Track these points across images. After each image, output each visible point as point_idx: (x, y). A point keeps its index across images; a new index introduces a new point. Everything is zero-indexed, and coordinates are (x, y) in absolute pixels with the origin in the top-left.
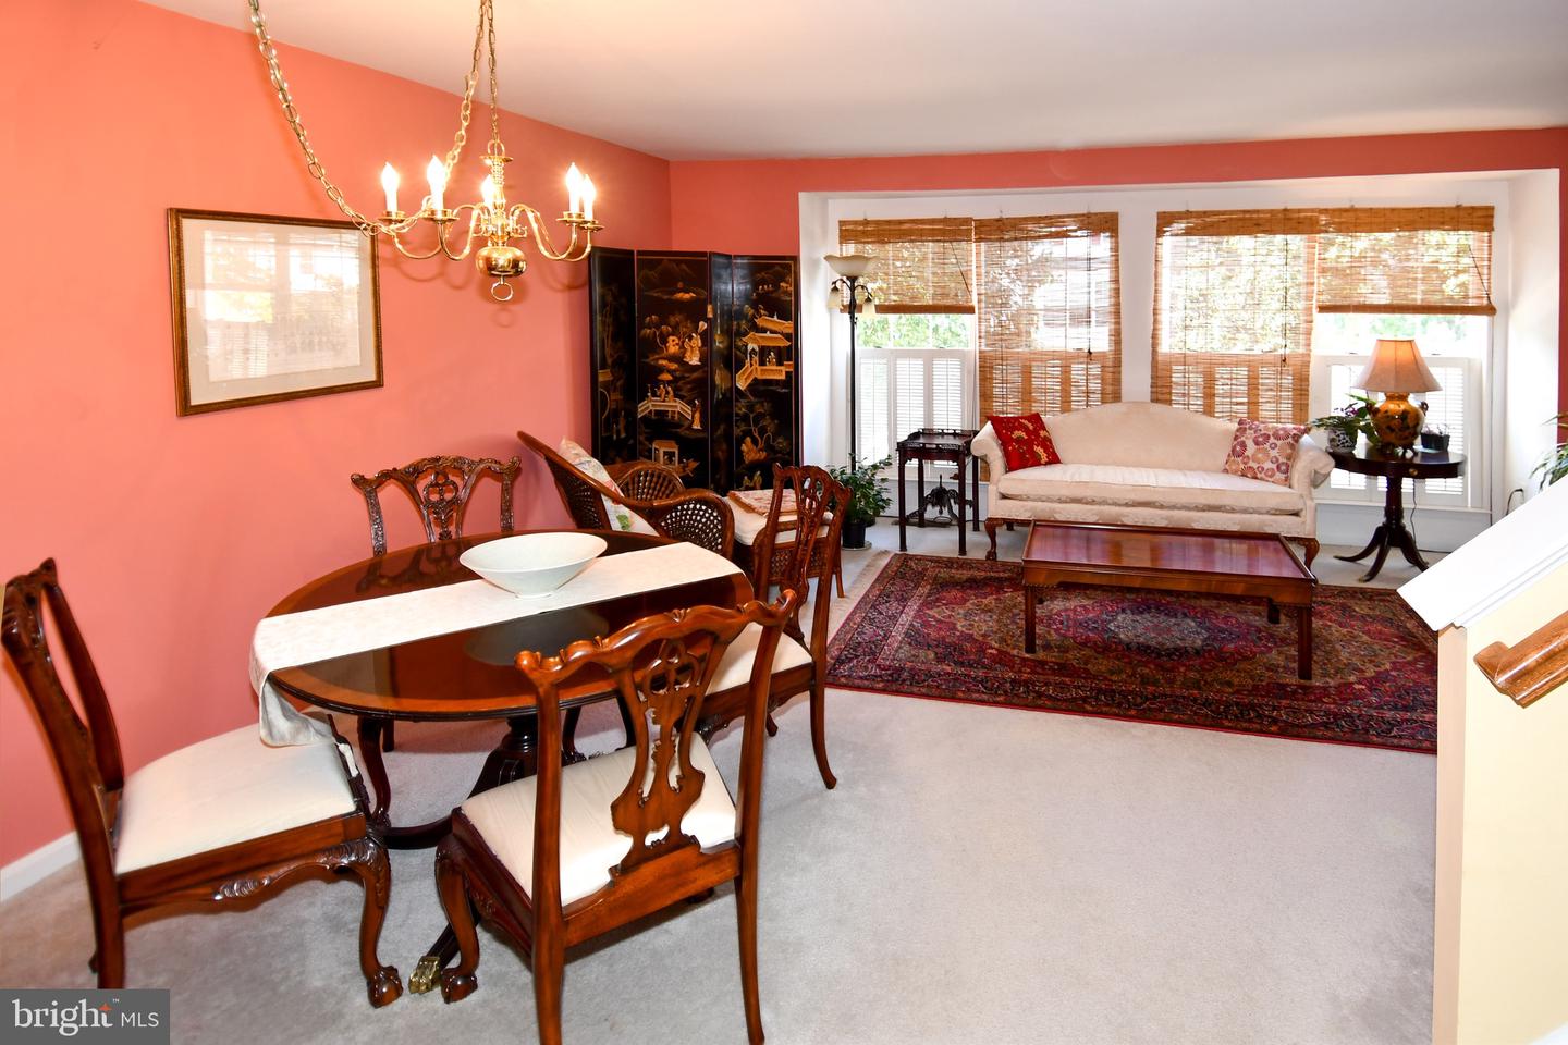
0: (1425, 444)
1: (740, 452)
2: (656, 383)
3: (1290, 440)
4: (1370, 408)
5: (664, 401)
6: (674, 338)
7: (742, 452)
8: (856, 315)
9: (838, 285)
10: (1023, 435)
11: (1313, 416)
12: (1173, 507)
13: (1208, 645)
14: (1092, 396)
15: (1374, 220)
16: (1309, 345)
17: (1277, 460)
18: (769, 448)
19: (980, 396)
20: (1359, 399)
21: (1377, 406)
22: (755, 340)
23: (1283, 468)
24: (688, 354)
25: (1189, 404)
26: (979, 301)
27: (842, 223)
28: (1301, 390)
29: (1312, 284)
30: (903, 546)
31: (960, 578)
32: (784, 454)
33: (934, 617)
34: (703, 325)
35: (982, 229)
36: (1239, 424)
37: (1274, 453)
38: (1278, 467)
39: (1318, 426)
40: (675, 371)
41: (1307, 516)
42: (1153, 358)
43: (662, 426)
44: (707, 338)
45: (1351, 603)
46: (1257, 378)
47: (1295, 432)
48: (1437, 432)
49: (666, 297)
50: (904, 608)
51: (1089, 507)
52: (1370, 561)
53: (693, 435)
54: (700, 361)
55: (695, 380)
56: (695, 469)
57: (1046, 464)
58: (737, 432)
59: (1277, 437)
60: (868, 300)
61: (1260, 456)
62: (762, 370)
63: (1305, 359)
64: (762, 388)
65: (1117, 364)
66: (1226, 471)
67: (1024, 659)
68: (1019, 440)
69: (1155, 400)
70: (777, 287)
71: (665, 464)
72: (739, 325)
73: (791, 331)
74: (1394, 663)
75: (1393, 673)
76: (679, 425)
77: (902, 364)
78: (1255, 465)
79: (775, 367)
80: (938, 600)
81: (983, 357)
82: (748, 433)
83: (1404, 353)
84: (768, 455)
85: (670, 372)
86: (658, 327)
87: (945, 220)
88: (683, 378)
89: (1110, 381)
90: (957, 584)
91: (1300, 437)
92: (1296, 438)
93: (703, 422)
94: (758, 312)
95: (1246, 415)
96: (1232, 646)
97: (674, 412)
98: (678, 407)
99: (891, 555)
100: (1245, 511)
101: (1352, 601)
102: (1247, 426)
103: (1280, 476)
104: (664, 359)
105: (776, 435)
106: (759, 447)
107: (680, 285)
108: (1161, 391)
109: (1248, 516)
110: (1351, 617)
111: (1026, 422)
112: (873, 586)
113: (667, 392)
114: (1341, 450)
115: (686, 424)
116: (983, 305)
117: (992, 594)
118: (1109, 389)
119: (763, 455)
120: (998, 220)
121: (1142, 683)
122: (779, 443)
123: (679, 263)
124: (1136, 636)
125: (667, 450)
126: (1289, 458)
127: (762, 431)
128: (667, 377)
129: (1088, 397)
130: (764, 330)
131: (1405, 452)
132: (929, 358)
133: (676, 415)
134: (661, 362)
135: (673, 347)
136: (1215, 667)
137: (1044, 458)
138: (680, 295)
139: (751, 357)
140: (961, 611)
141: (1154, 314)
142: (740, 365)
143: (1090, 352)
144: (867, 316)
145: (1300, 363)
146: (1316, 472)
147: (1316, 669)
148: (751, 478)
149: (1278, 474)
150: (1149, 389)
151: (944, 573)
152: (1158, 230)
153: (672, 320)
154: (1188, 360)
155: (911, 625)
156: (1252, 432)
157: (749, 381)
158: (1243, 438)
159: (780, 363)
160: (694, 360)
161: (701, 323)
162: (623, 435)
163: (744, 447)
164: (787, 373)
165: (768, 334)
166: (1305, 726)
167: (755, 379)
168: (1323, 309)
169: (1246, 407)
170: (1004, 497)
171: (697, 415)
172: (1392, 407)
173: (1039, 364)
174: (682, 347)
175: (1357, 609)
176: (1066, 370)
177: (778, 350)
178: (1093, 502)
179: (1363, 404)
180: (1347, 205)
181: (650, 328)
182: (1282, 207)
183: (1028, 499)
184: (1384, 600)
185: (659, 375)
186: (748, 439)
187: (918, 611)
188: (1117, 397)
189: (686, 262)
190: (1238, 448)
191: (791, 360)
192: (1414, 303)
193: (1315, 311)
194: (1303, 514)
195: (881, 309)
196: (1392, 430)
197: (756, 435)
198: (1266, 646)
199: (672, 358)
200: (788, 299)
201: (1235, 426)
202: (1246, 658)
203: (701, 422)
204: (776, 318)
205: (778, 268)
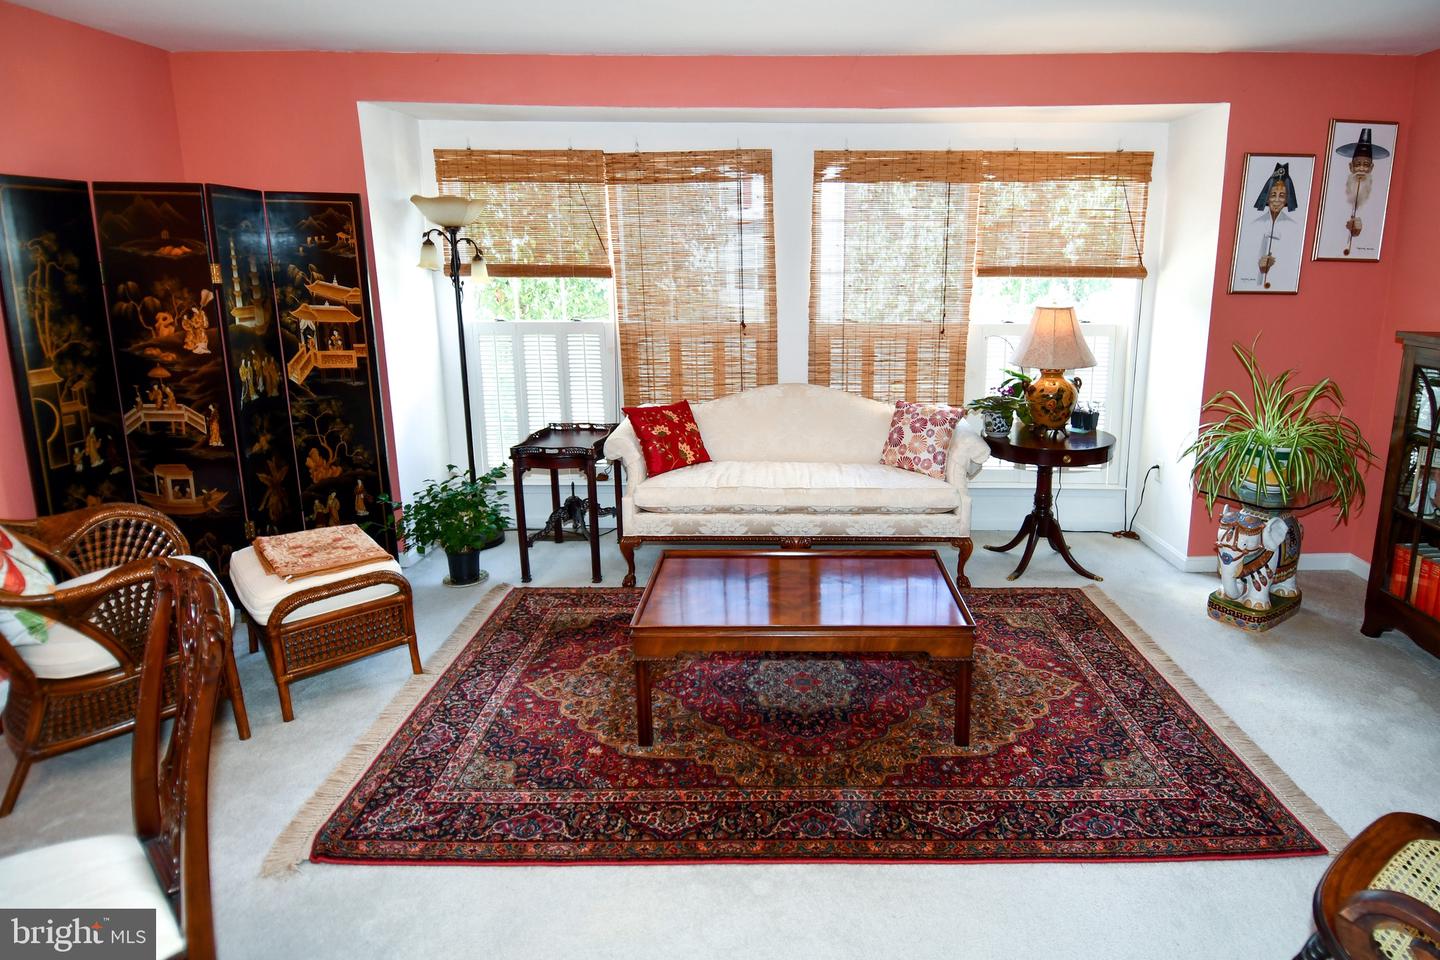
0: (1074, 425)
1: (305, 470)
2: (147, 383)
3: (947, 425)
4: (1024, 386)
5: (162, 408)
6: (165, 315)
7: (308, 468)
8: (461, 279)
9: (434, 237)
10: (666, 430)
11: (969, 398)
12: (827, 512)
13: (857, 701)
14: (746, 376)
15: (1038, 166)
16: (967, 313)
17: (934, 449)
18: (344, 460)
19: (624, 380)
20: (1014, 375)
21: (1032, 384)
22: (310, 316)
23: (940, 458)
24: (190, 338)
25: (847, 384)
26: (617, 261)
27: (438, 153)
28: (958, 365)
29: (973, 242)
30: (526, 576)
31: (584, 621)
32: (365, 469)
33: (533, 695)
34: (207, 295)
35: (616, 166)
36: (897, 407)
37: (931, 441)
38: (935, 458)
39: (975, 409)
40: (172, 364)
41: (963, 514)
42: (811, 332)
43: (163, 444)
44: (218, 314)
45: (1003, 611)
46: (915, 353)
47: (952, 416)
48: (1087, 410)
49: (146, 254)
50: (498, 682)
51: (737, 517)
52: (1020, 550)
53: (212, 456)
54: (209, 347)
55: (204, 376)
56: (222, 502)
57: (693, 463)
58: (296, 442)
59: (935, 423)
60: (477, 258)
61: (916, 445)
62: (324, 357)
63: (963, 330)
64: (326, 381)
65: (773, 339)
66: (883, 462)
67: (634, 760)
68: (662, 438)
69: (813, 381)
70: (333, 240)
71: (176, 497)
72: (283, 294)
73: (359, 301)
74: (1052, 703)
75: (1053, 720)
76: (189, 442)
77: (531, 341)
78: (911, 455)
79: (341, 352)
80: (546, 664)
81: (625, 332)
82: (313, 443)
83: (1063, 324)
84: (344, 471)
85: (165, 365)
86: (139, 300)
87: (570, 153)
88: (186, 373)
89: (765, 359)
90: (578, 631)
91: (956, 421)
92: (953, 423)
93: (226, 435)
94: (309, 275)
95: (903, 395)
96: (882, 699)
97: (180, 424)
98: (184, 415)
99: (510, 589)
100: (901, 512)
101: (1005, 610)
102: (904, 410)
103: (936, 467)
104: (154, 346)
105: (351, 445)
106: (331, 461)
107: (165, 235)
108: (819, 371)
109: (904, 517)
110: (1006, 633)
111: (669, 413)
112: (469, 646)
113: (165, 396)
114: (997, 435)
115: (201, 439)
116: (623, 266)
117: (618, 644)
118: (765, 368)
119: (337, 471)
120: (634, 155)
121: (778, 784)
122: (357, 454)
123: (158, 200)
124: (779, 696)
125: (174, 478)
126: (945, 447)
127: (333, 439)
128: (162, 373)
129: (742, 378)
130: (320, 301)
131: (1056, 434)
132: (561, 334)
133: (184, 428)
134: (150, 352)
135: (165, 328)
136: (863, 740)
137: (690, 457)
138: (166, 251)
139: (306, 339)
140: (572, 679)
141: (812, 278)
142: (292, 349)
143: (743, 325)
144: (477, 281)
145: (958, 334)
146: (972, 461)
147: (974, 730)
148: (324, 502)
149: (934, 465)
150: (806, 368)
151: (566, 615)
152: (815, 174)
153: (159, 287)
154: (848, 333)
155: (499, 714)
156: (910, 416)
157: (307, 372)
158: (900, 424)
159: (347, 346)
160: (201, 348)
161: (204, 293)
162: (97, 462)
163: (309, 462)
164: (359, 359)
165: (327, 306)
166: (964, 836)
167: (315, 369)
168: (984, 272)
169: (903, 386)
170: (642, 510)
171: (215, 426)
172: (1048, 384)
173: (689, 340)
174: (179, 328)
175: (1010, 621)
176: (719, 345)
177: (344, 329)
178: (741, 511)
179: (1017, 381)
180: (1010, 149)
181: (127, 301)
182: (945, 149)
183: (669, 511)
184: (1033, 605)
185: (149, 371)
186: (314, 451)
187: (516, 686)
188: (773, 380)
189: (168, 199)
190: (895, 436)
191: (363, 342)
192: (1067, 265)
193: (974, 274)
194: (958, 511)
195: (497, 270)
196: (1047, 411)
197: (324, 444)
198: (919, 694)
199: (167, 345)
200: (351, 256)
201: (892, 409)
202: (899, 719)
203: (221, 436)
204: (335, 283)
205: (330, 210)
